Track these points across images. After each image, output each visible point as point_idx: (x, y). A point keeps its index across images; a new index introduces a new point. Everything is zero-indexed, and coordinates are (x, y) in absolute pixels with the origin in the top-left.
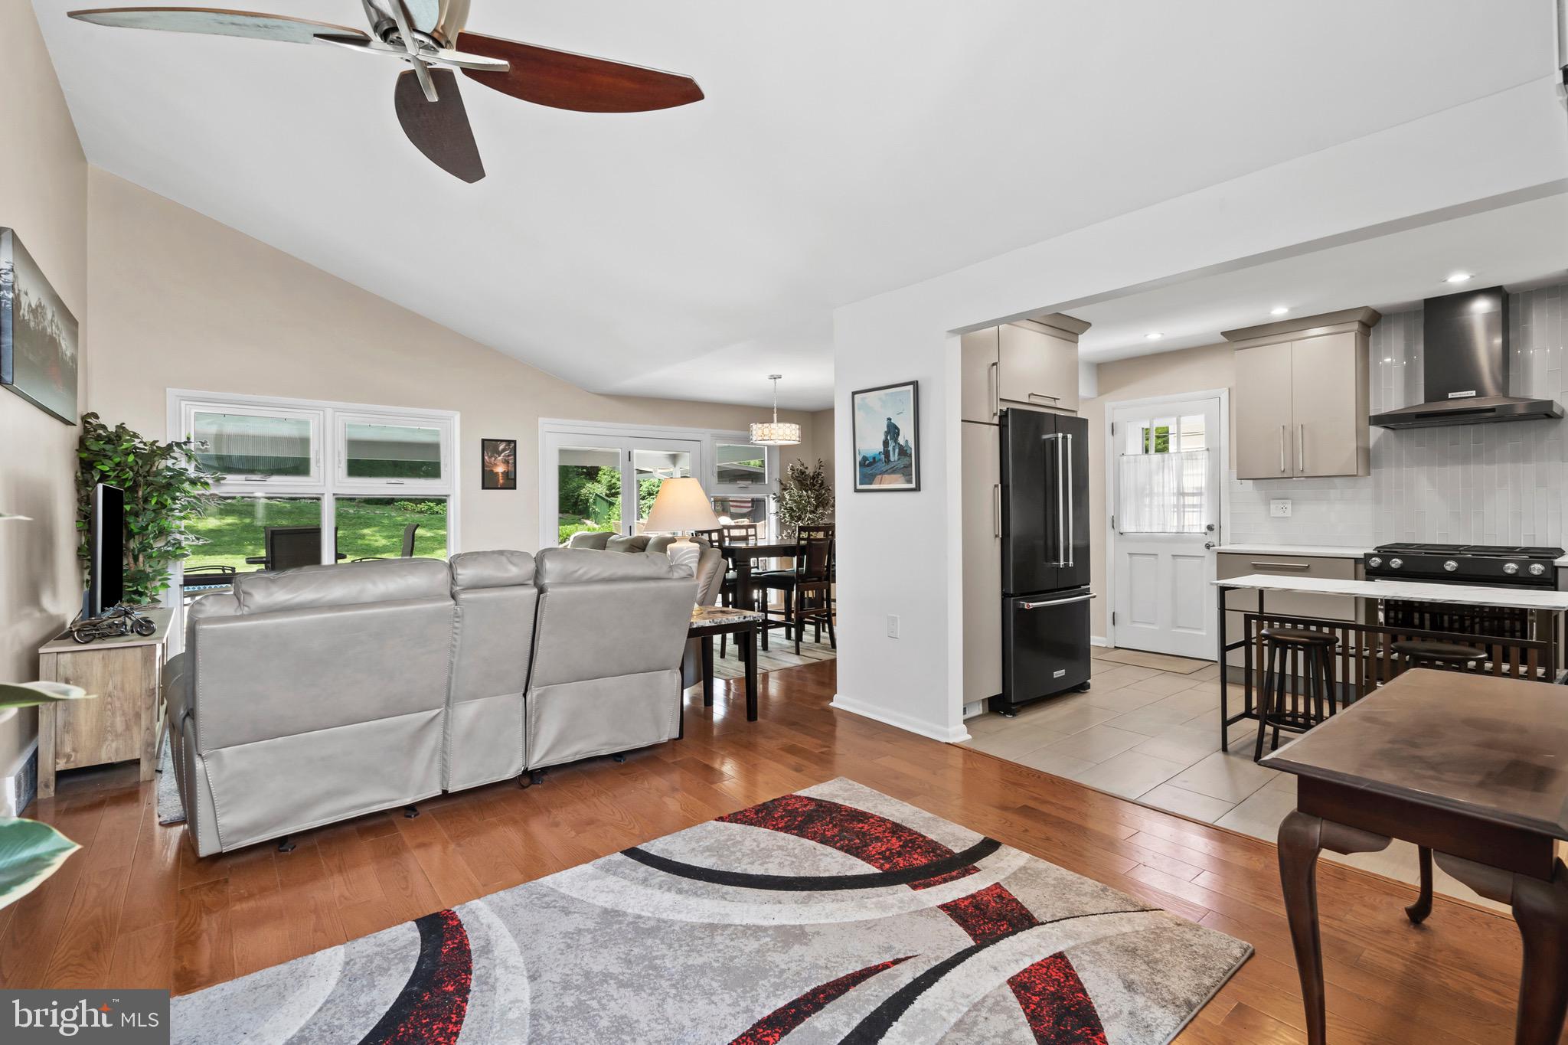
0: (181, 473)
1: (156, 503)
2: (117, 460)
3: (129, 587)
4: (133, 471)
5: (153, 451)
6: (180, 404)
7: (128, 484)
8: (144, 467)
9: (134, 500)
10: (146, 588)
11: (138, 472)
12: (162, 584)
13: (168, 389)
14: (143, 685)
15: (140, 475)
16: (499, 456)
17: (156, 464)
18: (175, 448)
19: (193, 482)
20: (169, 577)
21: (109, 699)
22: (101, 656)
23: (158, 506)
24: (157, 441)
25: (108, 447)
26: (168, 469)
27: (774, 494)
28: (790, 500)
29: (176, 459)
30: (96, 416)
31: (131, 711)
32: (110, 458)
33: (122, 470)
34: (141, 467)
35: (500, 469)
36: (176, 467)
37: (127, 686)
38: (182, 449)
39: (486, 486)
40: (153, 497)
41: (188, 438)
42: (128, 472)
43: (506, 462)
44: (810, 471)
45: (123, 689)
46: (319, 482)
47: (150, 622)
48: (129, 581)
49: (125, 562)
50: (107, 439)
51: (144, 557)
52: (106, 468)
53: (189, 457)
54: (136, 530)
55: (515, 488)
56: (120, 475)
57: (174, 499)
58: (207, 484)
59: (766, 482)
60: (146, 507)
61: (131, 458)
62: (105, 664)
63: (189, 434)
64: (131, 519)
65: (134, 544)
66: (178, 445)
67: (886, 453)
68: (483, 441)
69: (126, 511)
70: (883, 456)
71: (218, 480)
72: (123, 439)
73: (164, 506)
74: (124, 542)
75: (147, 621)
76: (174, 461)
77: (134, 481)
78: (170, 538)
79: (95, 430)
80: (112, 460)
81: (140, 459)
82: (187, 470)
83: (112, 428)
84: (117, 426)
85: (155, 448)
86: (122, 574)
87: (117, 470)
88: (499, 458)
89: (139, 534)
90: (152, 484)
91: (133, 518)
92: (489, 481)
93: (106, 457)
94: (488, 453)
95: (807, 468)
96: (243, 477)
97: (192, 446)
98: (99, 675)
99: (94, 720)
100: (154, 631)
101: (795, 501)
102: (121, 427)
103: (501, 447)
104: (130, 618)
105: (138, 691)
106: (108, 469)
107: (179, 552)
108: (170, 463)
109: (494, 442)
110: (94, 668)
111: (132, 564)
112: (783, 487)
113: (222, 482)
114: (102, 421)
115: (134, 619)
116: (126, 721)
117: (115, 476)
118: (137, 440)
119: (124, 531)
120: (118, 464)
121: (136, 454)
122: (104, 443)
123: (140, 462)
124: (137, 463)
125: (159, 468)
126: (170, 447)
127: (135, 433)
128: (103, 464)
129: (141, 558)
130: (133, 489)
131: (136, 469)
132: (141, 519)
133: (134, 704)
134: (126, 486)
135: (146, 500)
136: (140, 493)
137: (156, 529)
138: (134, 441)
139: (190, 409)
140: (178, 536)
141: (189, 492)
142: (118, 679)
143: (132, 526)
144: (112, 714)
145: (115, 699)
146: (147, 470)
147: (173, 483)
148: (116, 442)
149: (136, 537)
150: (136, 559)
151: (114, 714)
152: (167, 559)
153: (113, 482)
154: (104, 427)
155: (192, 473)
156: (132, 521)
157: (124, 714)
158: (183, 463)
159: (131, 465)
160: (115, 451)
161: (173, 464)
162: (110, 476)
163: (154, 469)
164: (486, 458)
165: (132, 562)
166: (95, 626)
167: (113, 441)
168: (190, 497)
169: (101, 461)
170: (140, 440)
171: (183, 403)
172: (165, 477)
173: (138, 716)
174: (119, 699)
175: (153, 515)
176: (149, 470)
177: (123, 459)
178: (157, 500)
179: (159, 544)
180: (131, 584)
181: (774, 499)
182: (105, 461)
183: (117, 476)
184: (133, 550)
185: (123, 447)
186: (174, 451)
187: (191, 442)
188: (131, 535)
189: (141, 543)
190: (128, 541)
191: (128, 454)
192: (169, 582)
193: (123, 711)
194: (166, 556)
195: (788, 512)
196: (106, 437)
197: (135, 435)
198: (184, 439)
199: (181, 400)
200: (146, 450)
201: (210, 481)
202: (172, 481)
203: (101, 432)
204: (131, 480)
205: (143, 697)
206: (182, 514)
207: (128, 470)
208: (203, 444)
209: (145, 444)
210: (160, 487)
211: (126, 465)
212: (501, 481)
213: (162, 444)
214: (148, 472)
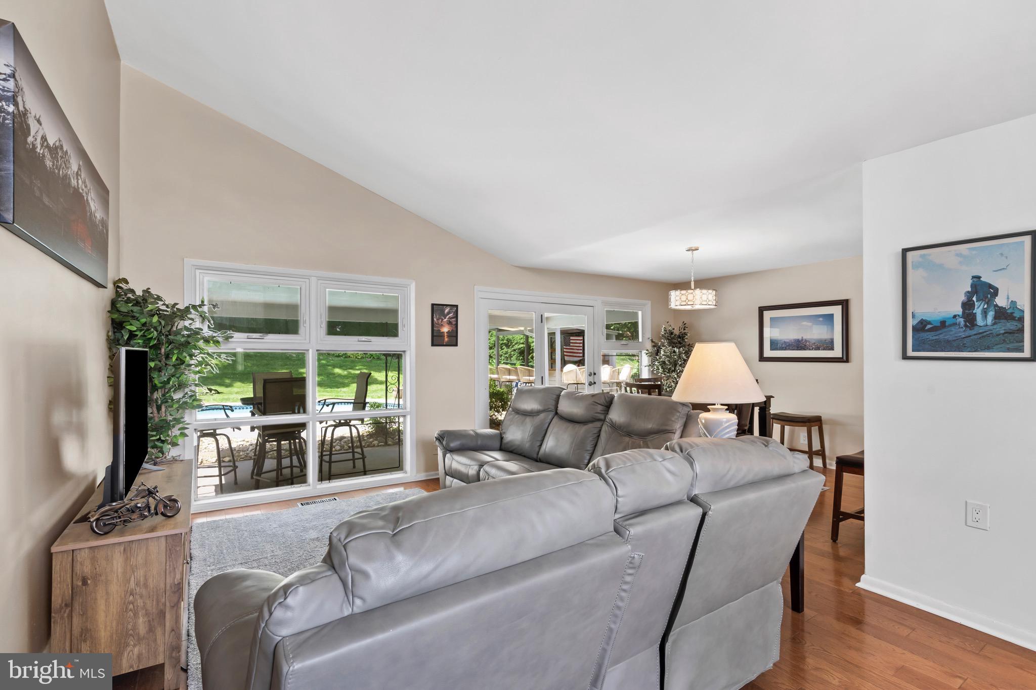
0: (197, 332)
1: (177, 360)
2: (143, 320)
3: (153, 436)
4: (157, 331)
5: (174, 313)
6: (195, 272)
7: (152, 343)
8: (166, 327)
9: (157, 358)
10: (168, 435)
11: (161, 332)
12: (181, 433)
13: (185, 259)
14: (168, 581)
15: (163, 335)
16: (445, 318)
17: (176, 324)
18: (192, 310)
19: (207, 341)
20: (186, 426)
21: (131, 598)
22: (122, 548)
23: (177, 362)
24: (177, 304)
25: (136, 309)
26: (186, 328)
27: (647, 350)
28: (663, 355)
29: (192, 319)
30: (126, 282)
31: (154, 610)
32: (137, 319)
33: (148, 330)
34: (164, 327)
35: (445, 329)
36: (193, 327)
37: (150, 581)
38: (198, 311)
39: (434, 344)
40: (173, 354)
41: (203, 302)
42: (153, 332)
43: (450, 323)
44: (677, 332)
45: (146, 585)
46: (306, 340)
47: (175, 501)
48: (152, 431)
49: (149, 410)
50: (135, 302)
51: (166, 407)
52: (134, 328)
53: (203, 318)
54: (159, 385)
55: (456, 345)
56: (145, 334)
57: (191, 356)
58: (218, 342)
59: (640, 340)
60: (168, 363)
61: (155, 319)
62: (127, 557)
63: (203, 298)
64: (155, 375)
65: (157, 395)
66: (194, 307)
67: (969, 317)
68: (433, 305)
69: (151, 367)
70: (962, 320)
71: (227, 338)
72: (148, 301)
73: (183, 362)
74: (149, 394)
75: (170, 500)
76: (191, 322)
77: (158, 339)
78: (187, 390)
79: (126, 294)
80: (139, 321)
81: (163, 320)
82: (202, 330)
83: (139, 293)
84: (144, 291)
85: (175, 309)
86: (147, 424)
87: (143, 329)
88: (445, 320)
89: (161, 388)
90: (173, 343)
91: (157, 373)
92: (437, 340)
93: (133, 317)
94: (436, 316)
95: (674, 329)
96: (246, 335)
97: (205, 309)
98: (120, 570)
99: (114, 624)
100: (178, 510)
101: (667, 356)
102: (147, 291)
103: (447, 311)
104: (154, 498)
105: (162, 586)
106: (135, 329)
107: (195, 403)
108: (187, 323)
109: (441, 306)
110: (115, 562)
111: (156, 414)
112: (653, 344)
113: (230, 340)
114: (131, 286)
115: (159, 499)
116: (149, 621)
117: (141, 336)
118: (161, 303)
119: (149, 385)
120: (144, 324)
121: (160, 316)
122: (132, 306)
123: (163, 323)
124: (160, 323)
125: (179, 327)
126: (187, 310)
127: (158, 296)
128: (131, 325)
129: (163, 409)
130: (157, 347)
131: (159, 329)
132: (163, 374)
133: (158, 602)
134: (151, 345)
135: (168, 357)
136: (163, 350)
137: (176, 383)
138: (158, 303)
139: (204, 276)
140: (193, 388)
141: (203, 349)
142: (140, 573)
143: (156, 382)
144: (134, 615)
145: (138, 597)
146: (168, 330)
147: (190, 342)
148: (142, 304)
149: (159, 390)
150: (159, 408)
151: (136, 615)
152: (184, 409)
153: (140, 341)
154: (132, 291)
155: (206, 332)
156: (155, 376)
157: (147, 614)
158: (197, 324)
159: (155, 325)
160: (142, 313)
161: (190, 324)
162: (137, 335)
163: (174, 329)
164: (435, 319)
165: (156, 412)
166: (116, 512)
167: (140, 303)
168: (204, 354)
169: (129, 322)
170: (162, 303)
171: (198, 272)
172: (183, 336)
173: (162, 614)
174: (141, 597)
175: (173, 370)
176: (170, 330)
177: (148, 319)
178: (178, 357)
179: (177, 396)
180: (154, 433)
181: (647, 354)
182: (133, 322)
183: (144, 336)
184: (157, 399)
185: (148, 309)
186: (191, 313)
187: (205, 305)
188: (155, 388)
189: (164, 395)
190: (152, 393)
191: (153, 315)
192: (186, 431)
193: (146, 610)
194: (184, 406)
195: (660, 365)
196: (134, 300)
197: (159, 298)
198: (198, 303)
199: (196, 269)
200: (168, 312)
201: (220, 339)
202: (190, 340)
203: (130, 295)
204: (155, 339)
205: (168, 593)
206: (197, 369)
207: (152, 330)
208: (214, 306)
209: (167, 306)
210: (180, 345)
211: (151, 326)
212: (446, 339)
213: (181, 306)
214: (170, 331)
